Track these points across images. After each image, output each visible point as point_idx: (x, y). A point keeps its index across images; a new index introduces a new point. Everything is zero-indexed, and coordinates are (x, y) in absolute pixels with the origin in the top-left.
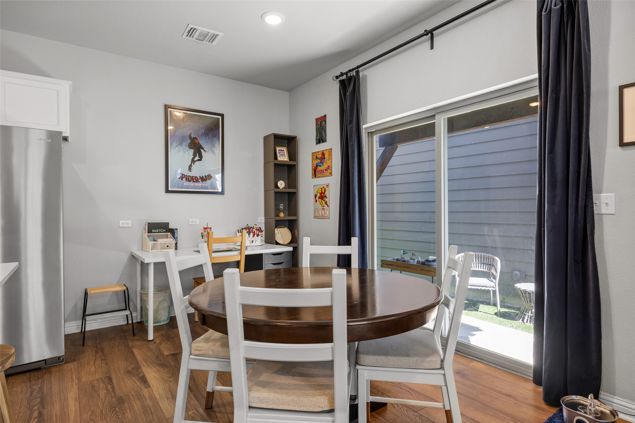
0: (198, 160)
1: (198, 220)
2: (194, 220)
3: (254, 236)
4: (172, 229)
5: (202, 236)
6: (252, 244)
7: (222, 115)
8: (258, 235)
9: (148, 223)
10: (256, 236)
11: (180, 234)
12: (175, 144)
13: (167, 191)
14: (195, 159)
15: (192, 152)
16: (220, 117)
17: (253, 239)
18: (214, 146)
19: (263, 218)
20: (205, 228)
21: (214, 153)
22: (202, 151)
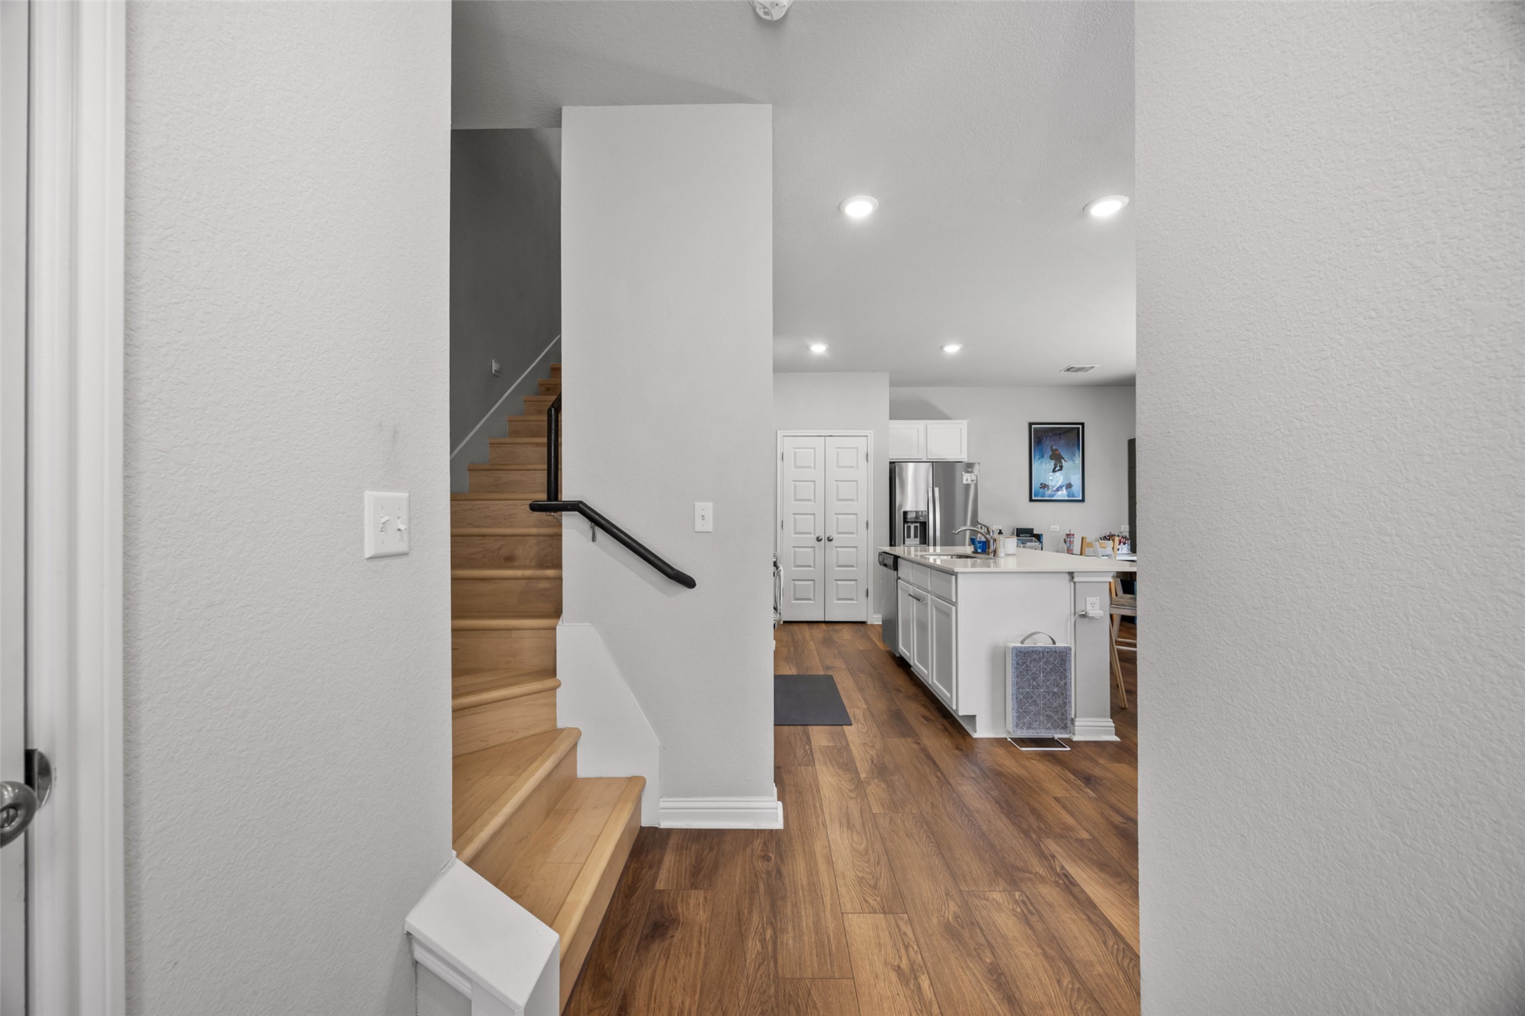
0: (1059, 470)
1: (1058, 527)
2: (1055, 527)
4: (1038, 535)
5: (1065, 542)
7: (1083, 424)
8: (1124, 544)
9: (1017, 529)
10: (1122, 544)
11: (1044, 539)
12: (1037, 457)
13: (1031, 500)
14: (1056, 469)
15: (1053, 462)
16: (1080, 426)
18: (1074, 455)
19: (1128, 526)
20: (1067, 535)
21: (1073, 461)
22: (1063, 461)
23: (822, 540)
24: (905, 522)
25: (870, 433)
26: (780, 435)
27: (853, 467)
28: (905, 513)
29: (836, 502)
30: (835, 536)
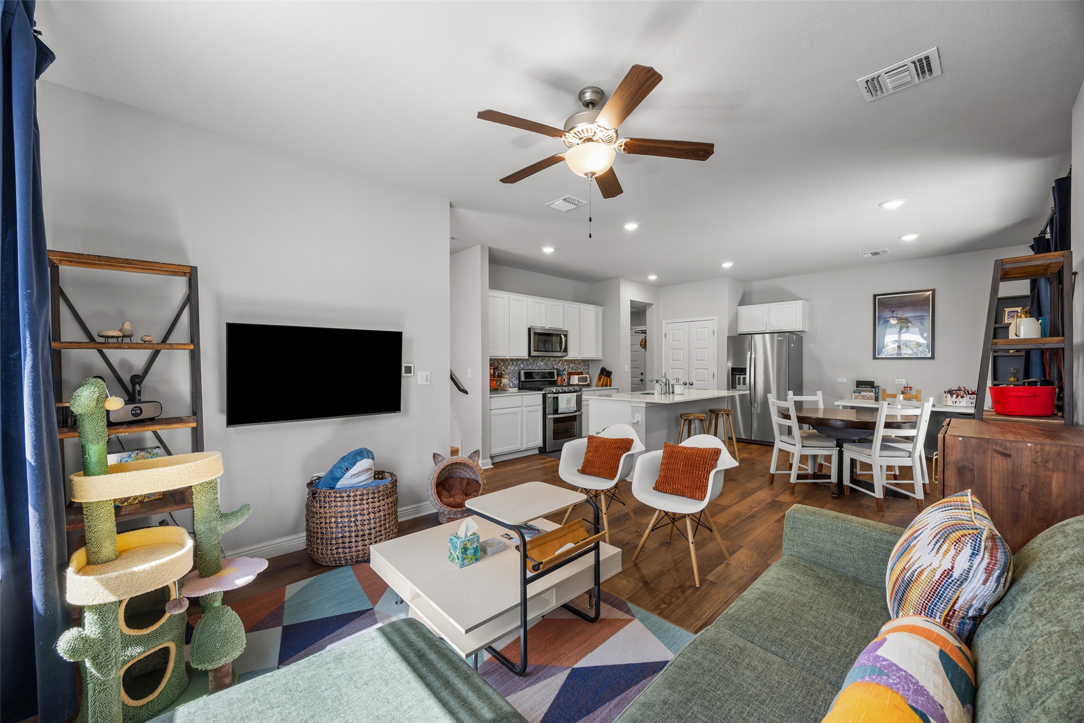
1: (905, 380)
2: (894, 380)
3: (957, 397)
5: (902, 394)
6: (955, 405)
9: (857, 381)
10: (959, 397)
12: (882, 323)
13: (875, 358)
14: (902, 332)
15: (899, 325)
17: (956, 400)
18: (923, 319)
20: (905, 387)
22: (910, 323)
23: (686, 384)
24: (732, 374)
25: (715, 318)
26: (663, 323)
27: (705, 340)
28: (732, 369)
29: (695, 362)
30: (694, 382)
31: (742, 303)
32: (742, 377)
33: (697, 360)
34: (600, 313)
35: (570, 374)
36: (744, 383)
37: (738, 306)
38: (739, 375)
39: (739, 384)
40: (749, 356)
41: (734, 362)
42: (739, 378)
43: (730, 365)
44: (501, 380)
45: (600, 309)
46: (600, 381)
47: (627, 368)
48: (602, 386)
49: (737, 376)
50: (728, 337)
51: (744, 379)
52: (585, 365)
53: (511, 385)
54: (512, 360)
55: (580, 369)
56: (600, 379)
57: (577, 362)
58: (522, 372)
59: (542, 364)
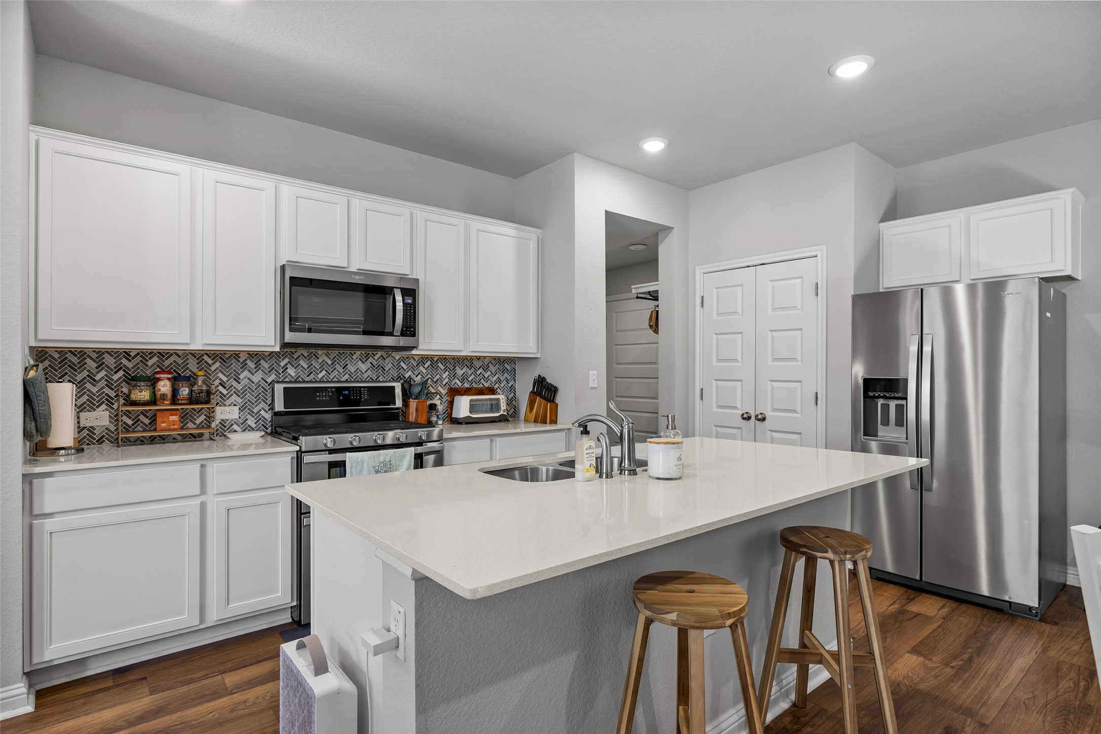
23: (749, 418)
24: (866, 396)
25: (821, 251)
26: (699, 272)
27: (795, 307)
28: (867, 382)
29: (770, 363)
30: (769, 414)
31: (890, 214)
32: (893, 404)
33: (775, 360)
34: (533, 245)
35: (455, 392)
36: (901, 421)
37: (883, 220)
38: (885, 397)
39: (886, 423)
40: (914, 349)
41: (870, 365)
42: (886, 408)
43: (859, 371)
44: (212, 410)
45: (532, 234)
46: (531, 410)
47: (597, 377)
48: (536, 421)
49: (880, 402)
50: (856, 299)
51: (901, 410)
52: (505, 370)
53: (251, 422)
54: (252, 355)
55: (487, 379)
56: (531, 404)
57: (478, 364)
58: (279, 389)
59: (363, 367)
